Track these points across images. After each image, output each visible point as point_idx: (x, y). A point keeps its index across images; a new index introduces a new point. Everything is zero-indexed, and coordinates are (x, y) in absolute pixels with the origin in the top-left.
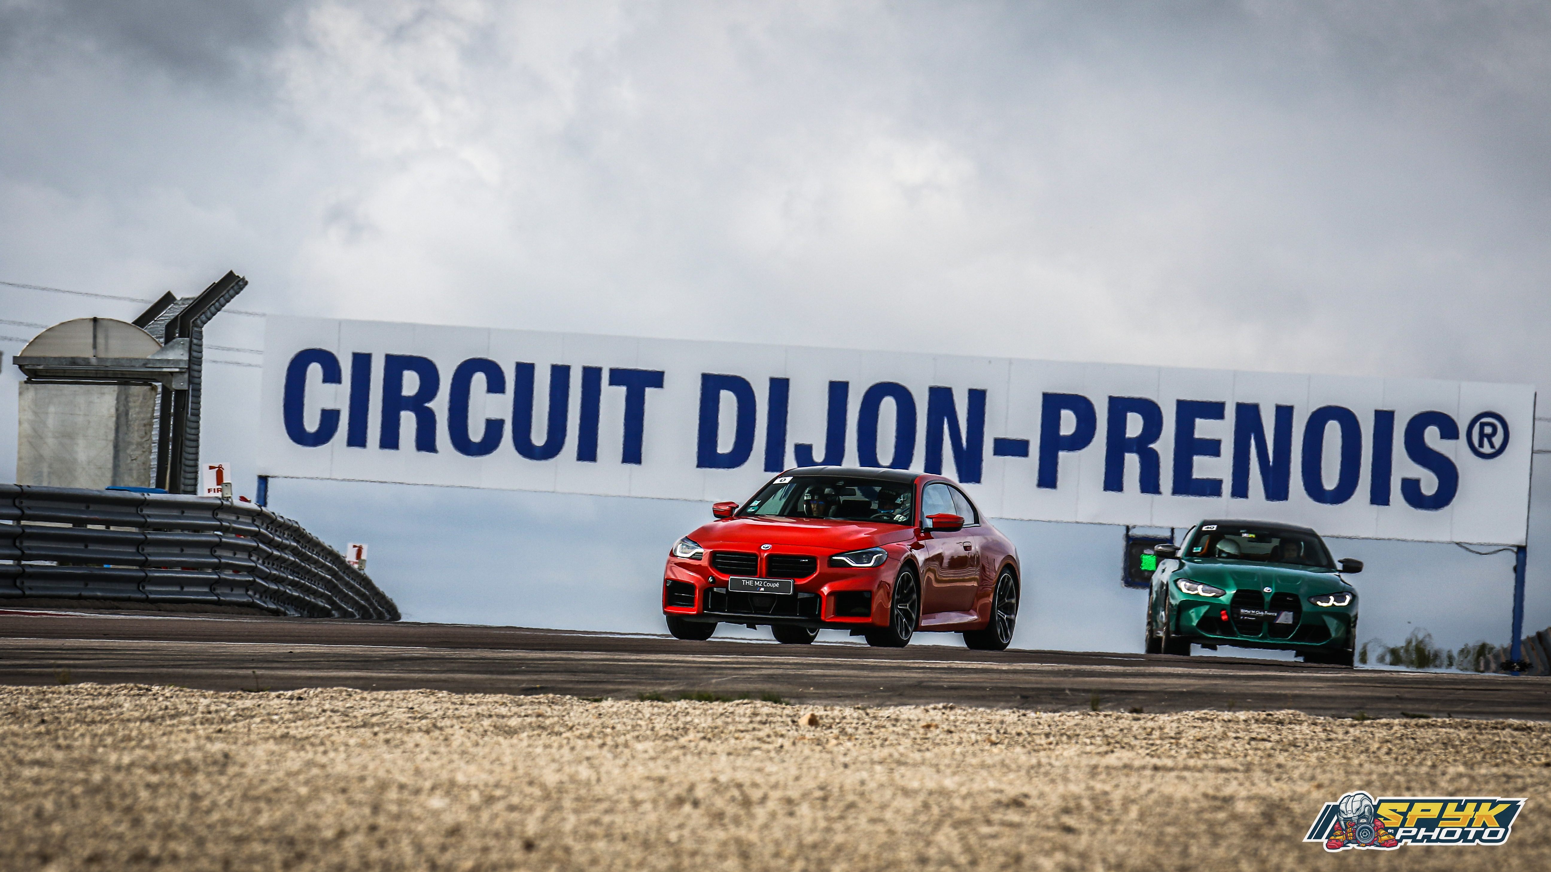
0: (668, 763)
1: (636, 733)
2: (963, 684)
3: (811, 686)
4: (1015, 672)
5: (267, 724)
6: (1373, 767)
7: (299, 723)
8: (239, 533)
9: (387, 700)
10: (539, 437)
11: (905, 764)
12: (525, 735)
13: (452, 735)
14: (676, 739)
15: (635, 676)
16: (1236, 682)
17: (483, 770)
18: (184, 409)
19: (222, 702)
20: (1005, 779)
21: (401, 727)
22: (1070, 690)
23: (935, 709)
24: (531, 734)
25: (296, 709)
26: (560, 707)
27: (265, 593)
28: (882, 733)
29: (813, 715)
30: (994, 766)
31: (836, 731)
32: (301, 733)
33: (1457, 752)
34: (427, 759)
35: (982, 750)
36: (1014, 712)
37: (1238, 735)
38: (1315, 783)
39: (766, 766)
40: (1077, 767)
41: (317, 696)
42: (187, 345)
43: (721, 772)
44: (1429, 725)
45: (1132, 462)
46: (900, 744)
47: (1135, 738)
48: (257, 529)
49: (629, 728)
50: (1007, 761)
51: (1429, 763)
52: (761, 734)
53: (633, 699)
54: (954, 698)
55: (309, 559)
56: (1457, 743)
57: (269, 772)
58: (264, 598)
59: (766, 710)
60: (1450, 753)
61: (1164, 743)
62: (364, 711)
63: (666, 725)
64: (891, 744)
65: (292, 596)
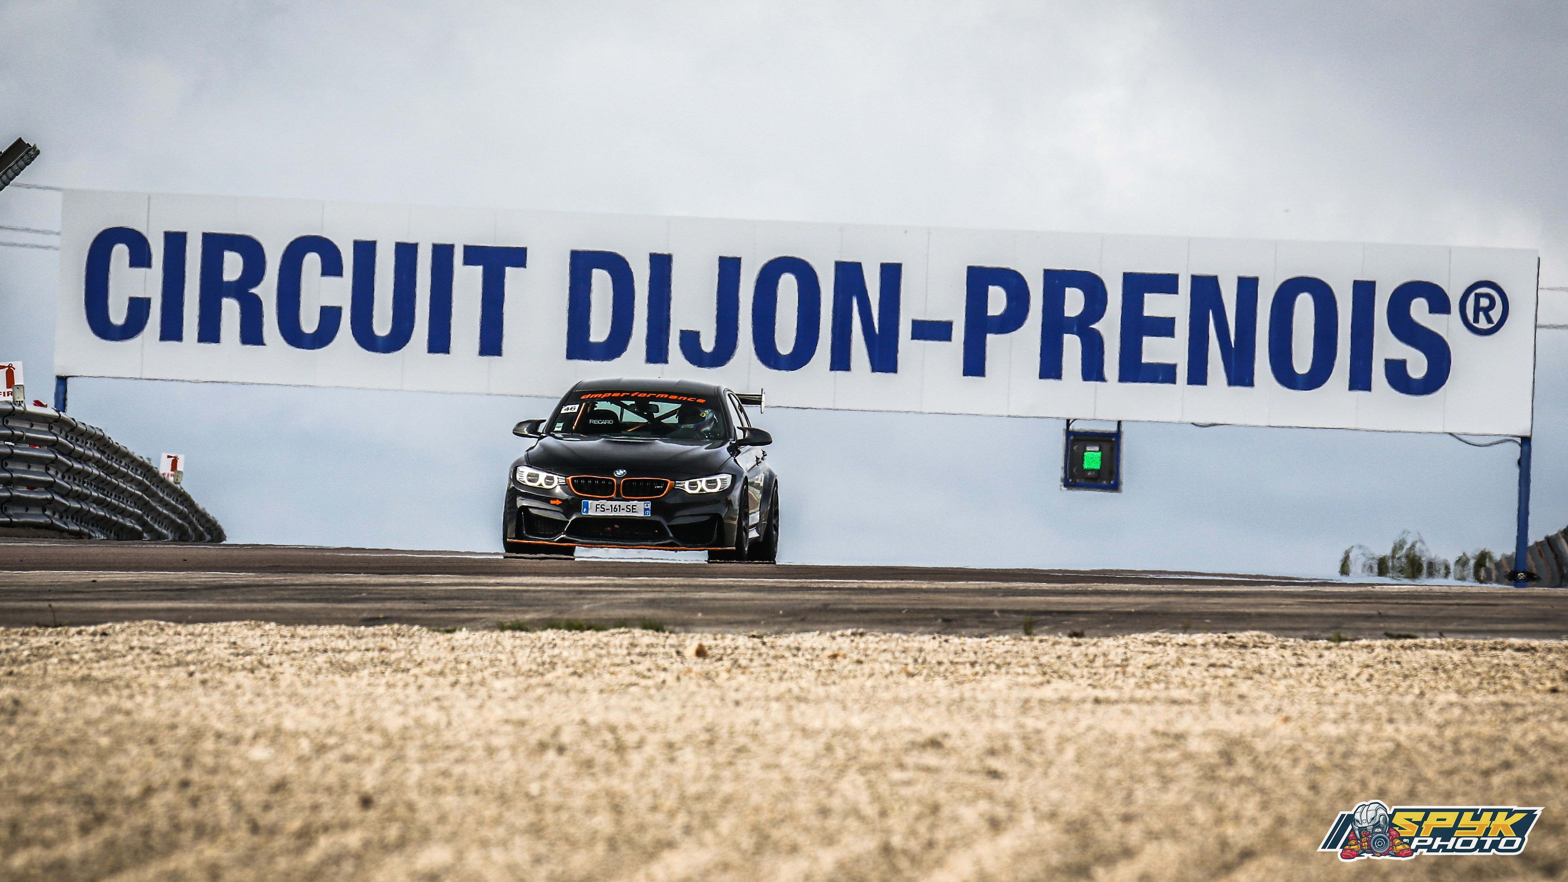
0: (531, 703)
1: (495, 669)
2: (875, 606)
3: (699, 611)
4: (937, 591)
5: (66, 665)
6: (1351, 696)
7: (103, 663)
8: (34, 443)
9: (205, 634)
10: (382, 325)
11: (806, 700)
12: (366, 671)
13: (281, 674)
14: (542, 675)
15: (494, 602)
16: (1193, 600)
17: (312, 713)
19: (14, 640)
20: (921, 716)
21: (221, 665)
22: (1000, 611)
23: (842, 635)
24: (372, 670)
25: (99, 646)
26: (407, 640)
27: (66, 512)
28: (781, 664)
29: (700, 645)
30: (909, 700)
31: (727, 663)
32: (105, 674)
33: (1450, 678)
34: (251, 703)
35: (897, 683)
36: (934, 638)
37: (1195, 661)
38: (1283, 716)
39: (644, 705)
40: (1007, 701)
41: (124, 631)
43: (591, 712)
44: (1417, 646)
45: (1072, 345)
46: (801, 678)
47: (1075, 665)
48: (54, 438)
49: (487, 663)
50: (924, 696)
51: (1417, 691)
52: (641, 668)
53: (491, 628)
54: (864, 622)
55: (116, 473)
56: (1450, 666)
57: (65, 721)
58: (64, 519)
59: (646, 640)
60: (1441, 678)
61: (1108, 672)
62: (178, 648)
63: (529, 659)
64: (792, 678)
65: (97, 516)
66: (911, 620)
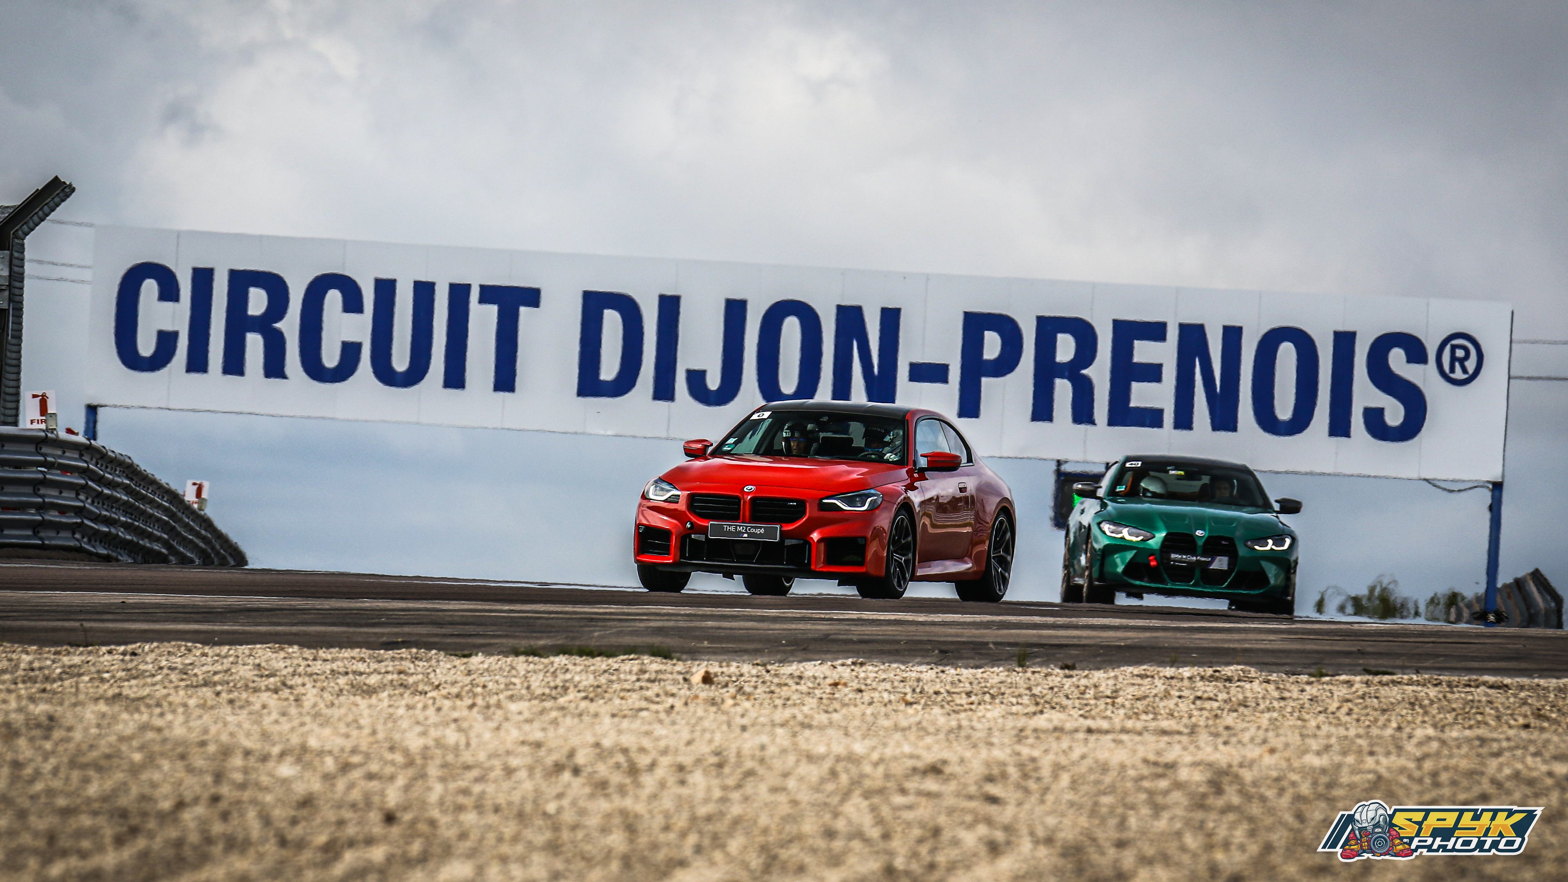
0: (544, 725)
1: (510, 693)
2: (874, 637)
3: (705, 640)
4: (933, 624)
5: (97, 683)
6: (1333, 729)
7: (133, 682)
8: (65, 469)
9: (231, 655)
10: (400, 362)
11: (810, 727)
12: (385, 694)
13: (304, 694)
14: (555, 698)
15: (509, 629)
16: (1179, 635)
17: (338, 734)
18: (3, 330)
19: (46, 659)
20: (921, 744)
21: (247, 686)
22: (995, 643)
23: (843, 665)
24: (392, 693)
25: (130, 666)
26: (425, 664)
27: (94, 536)
28: (785, 692)
29: (707, 673)
30: (910, 728)
31: (732, 690)
32: (135, 693)
33: (1426, 713)
34: (276, 722)
35: (896, 711)
36: (932, 669)
37: (1182, 693)
38: (1269, 747)
39: (655, 729)
40: (1002, 730)
41: (152, 651)
42: (8, 258)
43: (604, 735)
44: (1394, 682)
45: (1063, 390)
46: (804, 705)
47: (1067, 697)
48: (85, 465)
49: (502, 686)
50: (924, 724)
51: (1394, 725)
52: (649, 693)
53: (506, 654)
54: (864, 653)
55: (143, 498)
56: (1426, 702)
57: (99, 737)
58: (93, 542)
59: (655, 667)
60: (1418, 713)
61: (1098, 703)
62: (205, 669)
63: (543, 683)
64: (795, 705)
65: (125, 540)
66: (909, 650)
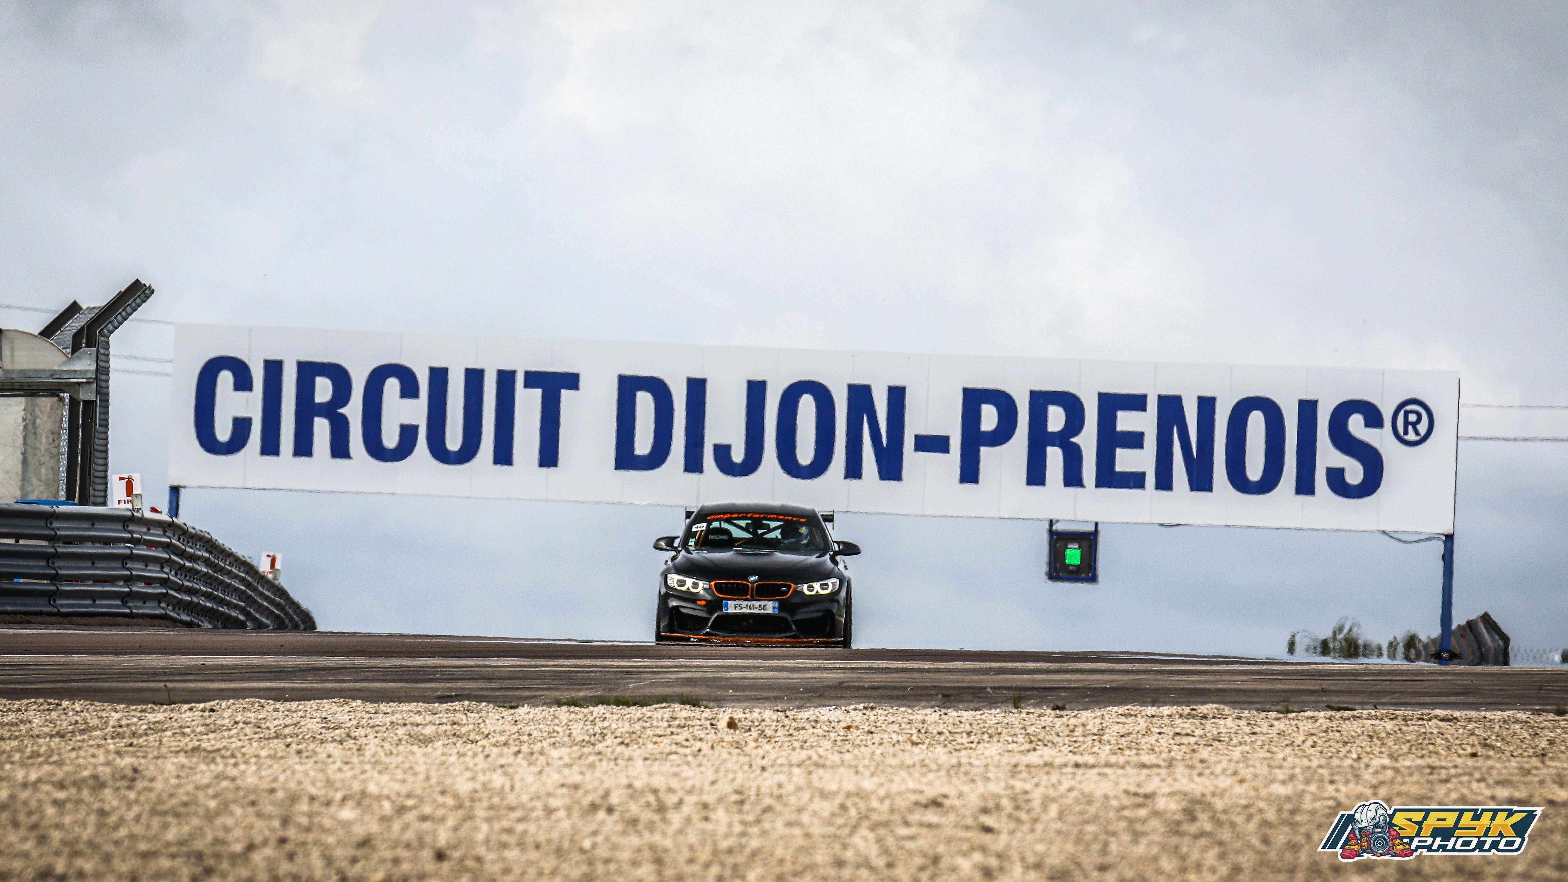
0: (584, 769)
1: (553, 740)
2: (883, 684)
3: (730, 689)
4: (937, 671)
5: (179, 737)
6: (1297, 761)
7: (212, 736)
8: (150, 544)
9: (300, 710)
10: (454, 441)
11: (823, 766)
12: (440, 743)
13: (366, 744)
14: (594, 745)
15: (553, 682)
16: (1159, 677)
17: (395, 780)
18: (92, 420)
19: (133, 716)
20: (924, 780)
21: (314, 738)
22: (991, 688)
23: (855, 709)
24: (447, 742)
25: (208, 721)
26: (476, 715)
27: (179, 605)
28: (802, 735)
29: (731, 718)
30: (913, 766)
31: (755, 734)
32: (213, 745)
33: (1383, 744)
34: (340, 770)
35: (903, 751)
36: (936, 711)
37: (1162, 730)
38: (1239, 778)
39: (682, 771)
40: (998, 766)
41: (229, 707)
42: (94, 355)
43: (637, 777)
44: (1354, 717)
45: (1054, 456)
46: (819, 746)
47: (1058, 735)
48: (168, 540)
49: (546, 734)
50: (927, 762)
51: (1355, 756)
52: (679, 738)
53: (549, 705)
54: (874, 698)
55: (221, 570)
56: (1383, 735)
57: (179, 786)
58: (177, 610)
59: (684, 714)
60: (1376, 745)
61: (1086, 740)
62: (276, 722)
63: (583, 731)
64: (812, 747)
65: (205, 606)
66: (915, 695)
